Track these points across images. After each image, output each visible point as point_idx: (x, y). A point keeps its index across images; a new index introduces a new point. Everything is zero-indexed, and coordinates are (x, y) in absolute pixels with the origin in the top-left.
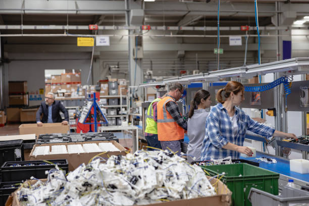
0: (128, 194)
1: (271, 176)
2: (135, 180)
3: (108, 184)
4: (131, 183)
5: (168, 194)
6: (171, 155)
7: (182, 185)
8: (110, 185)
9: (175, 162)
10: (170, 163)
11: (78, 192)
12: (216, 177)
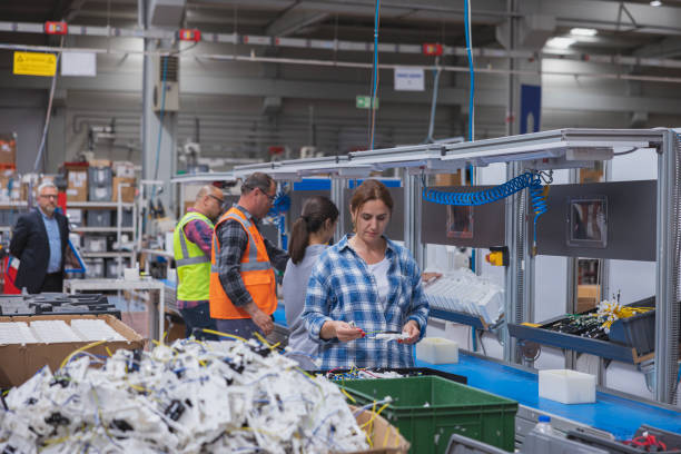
0: (160, 445)
1: (499, 406)
2: (177, 410)
3: (110, 419)
4: (168, 418)
5: (257, 444)
6: (265, 353)
7: (291, 424)
8: (115, 421)
9: (276, 370)
10: (263, 372)
11: (35, 436)
12: (371, 409)
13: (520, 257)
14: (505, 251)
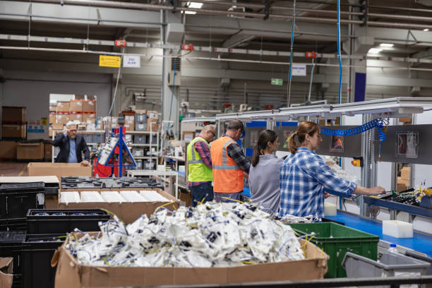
0: (205, 254)
1: (369, 238)
2: (213, 237)
3: (181, 241)
4: (208, 241)
5: (252, 255)
6: (254, 209)
7: (269, 245)
8: (183, 242)
9: (259, 218)
10: (254, 219)
11: (143, 249)
12: (304, 238)
13: (369, 162)
14: (361, 159)
